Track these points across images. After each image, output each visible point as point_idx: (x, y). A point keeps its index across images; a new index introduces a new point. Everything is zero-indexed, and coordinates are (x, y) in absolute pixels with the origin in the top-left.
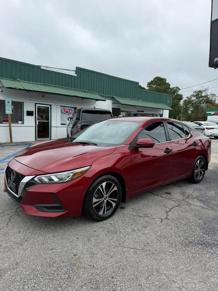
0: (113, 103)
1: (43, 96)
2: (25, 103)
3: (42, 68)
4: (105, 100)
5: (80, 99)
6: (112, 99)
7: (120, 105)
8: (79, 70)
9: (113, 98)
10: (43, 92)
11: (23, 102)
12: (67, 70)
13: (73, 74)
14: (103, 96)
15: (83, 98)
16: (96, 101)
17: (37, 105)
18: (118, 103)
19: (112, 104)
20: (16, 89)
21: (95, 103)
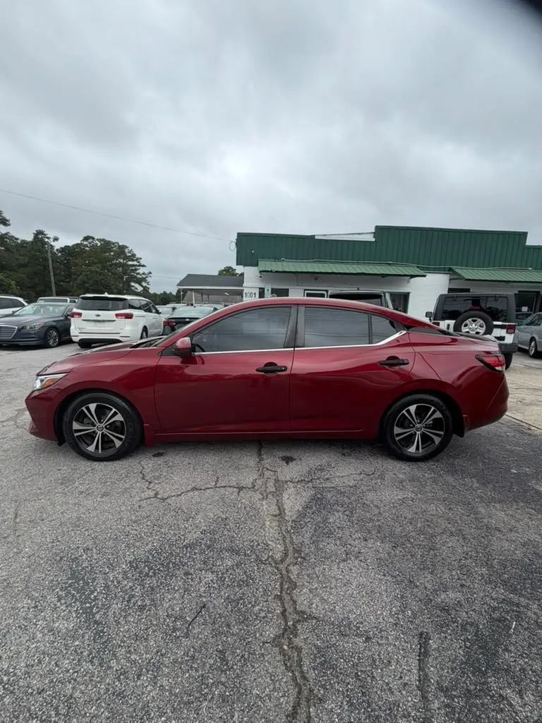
0: (450, 280)
1: (316, 279)
2: (290, 291)
3: (316, 238)
4: (425, 274)
5: (380, 277)
6: (450, 271)
7: (463, 281)
8: (380, 231)
9: (450, 269)
10: (314, 273)
11: (288, 290)
12: (359, 234)
13: (371, 238)
14: (422, 269)
15: (384, 276)
16: (411, 278)
17: (306, 292)
18: (460, 278)
19: (448, 281)
20: (271, 271)
21: (409, 282)
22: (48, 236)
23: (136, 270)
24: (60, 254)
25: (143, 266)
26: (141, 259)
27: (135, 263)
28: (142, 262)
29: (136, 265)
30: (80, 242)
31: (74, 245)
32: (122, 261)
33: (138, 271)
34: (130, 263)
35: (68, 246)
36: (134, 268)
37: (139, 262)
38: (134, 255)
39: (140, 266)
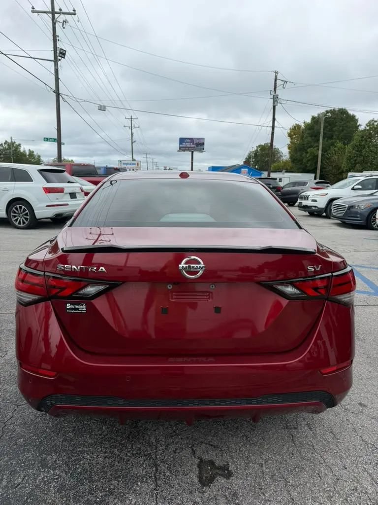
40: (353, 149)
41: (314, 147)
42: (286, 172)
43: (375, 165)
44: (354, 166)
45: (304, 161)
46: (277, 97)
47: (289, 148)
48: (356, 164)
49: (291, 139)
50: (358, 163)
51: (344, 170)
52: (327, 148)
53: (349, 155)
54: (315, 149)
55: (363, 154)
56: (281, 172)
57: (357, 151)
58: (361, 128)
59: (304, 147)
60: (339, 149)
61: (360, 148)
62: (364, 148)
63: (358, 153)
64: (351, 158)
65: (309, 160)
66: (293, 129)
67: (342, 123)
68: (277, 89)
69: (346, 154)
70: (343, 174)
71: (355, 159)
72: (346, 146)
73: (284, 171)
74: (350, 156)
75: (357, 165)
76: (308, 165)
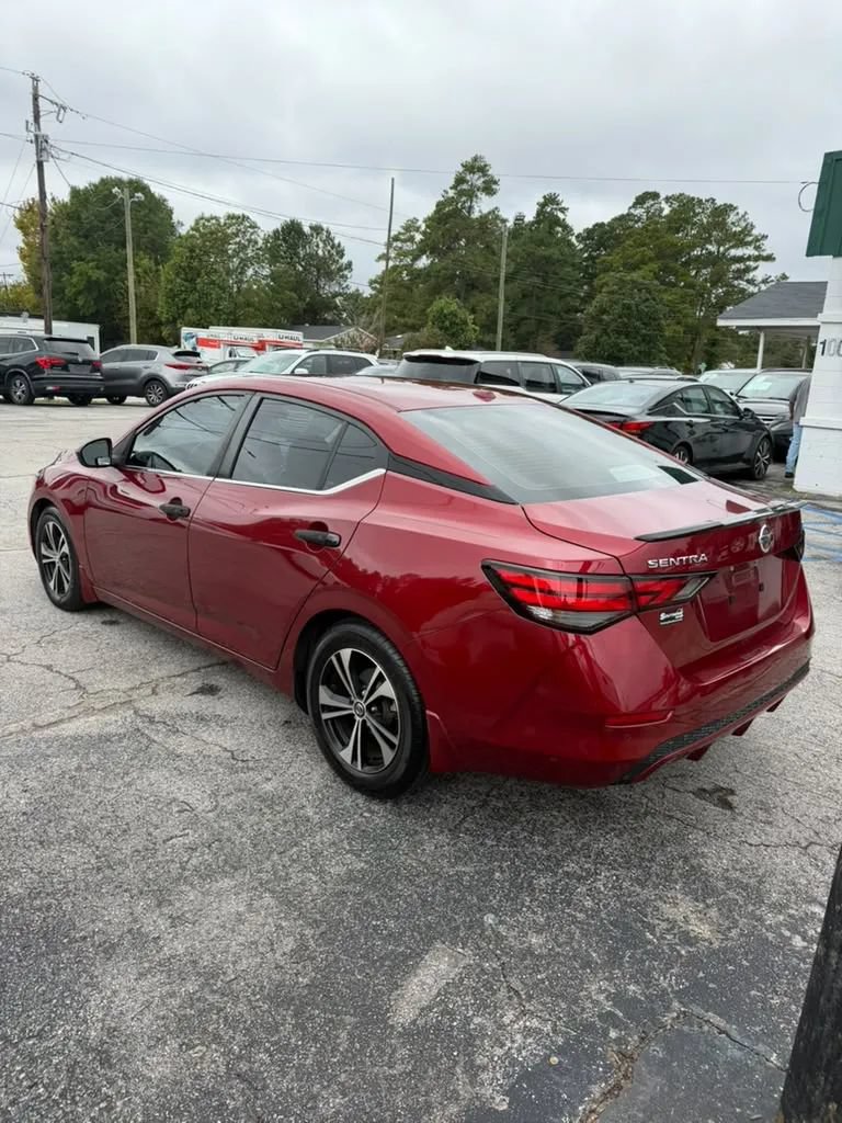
22: (563, 205)
23: (748, 270)
24: (581, 246)
25: (769, 258)
26: (765, 237)
27: (749, 251)
28: (768, 247)
29: (749, 258)
30: (625, 212)
31: (615, 219)
32: (712, 248)
33: (750, 276)
34: (735, 252)
35: (602, 225)
36: (742, 266)
37: (757, 248)
38: (748, 230)
39: (757, 259)
40: (177, 275)
41: (88, 262)
42: (31, 316)
43: (224, 313)
44: (184, 313)
45: (69, 292)
46: (47, 142)
47: (23, 257)
48: (185, 308)
49: (26, 234)
50: (190, 305)
51: (163, 320)
52: (119, 268)
53: (169, 287)
54: (91, 264)
55: (198, 287)
56: (18, 315)
57: (186, 280)
58: (183, 231)
59: (62, 259)
60: (145, 272)
61: (190, 273)
62: (199, 275)
63: (185, 283)
64: (175, 296)
65: (79, 293)
66: (28, 211)
67: (142, 213)
68: (41, 120)
69: (162, 284)
70: (163, 328)
71: (183, 296)
72: (161, 267)
73: (26, 314)
74: (171, 290)
75: (189, 311)
76: (80, 302)
